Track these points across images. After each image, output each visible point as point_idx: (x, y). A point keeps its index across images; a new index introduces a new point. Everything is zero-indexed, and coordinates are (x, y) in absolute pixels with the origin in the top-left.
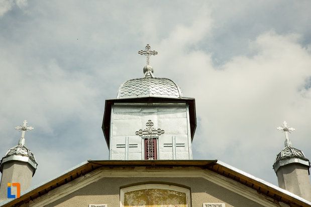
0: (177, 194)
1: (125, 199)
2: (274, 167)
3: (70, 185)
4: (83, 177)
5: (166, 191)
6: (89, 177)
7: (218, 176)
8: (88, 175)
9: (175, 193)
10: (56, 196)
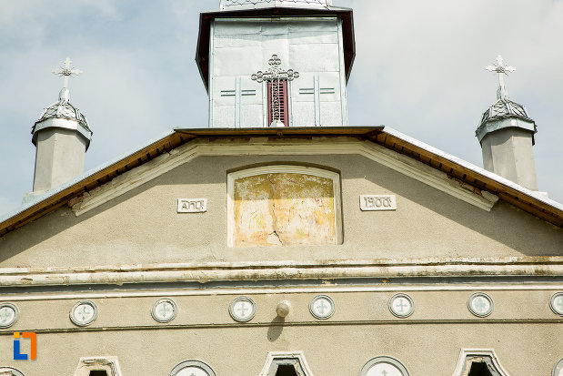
0: (319, 182)
1: (236, 190)
2: (478, 133)
3: (147, 168)
4: (167, 155)
5: (301, 176)
6: (177, 155)
7: (386, 151)
8: (174, 152)
9: (315, 180)
10: (125, 185)
